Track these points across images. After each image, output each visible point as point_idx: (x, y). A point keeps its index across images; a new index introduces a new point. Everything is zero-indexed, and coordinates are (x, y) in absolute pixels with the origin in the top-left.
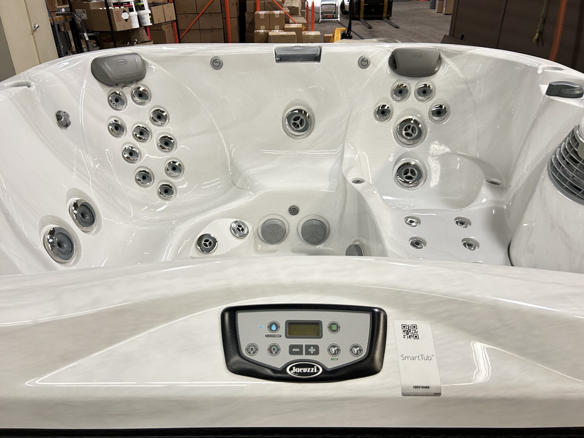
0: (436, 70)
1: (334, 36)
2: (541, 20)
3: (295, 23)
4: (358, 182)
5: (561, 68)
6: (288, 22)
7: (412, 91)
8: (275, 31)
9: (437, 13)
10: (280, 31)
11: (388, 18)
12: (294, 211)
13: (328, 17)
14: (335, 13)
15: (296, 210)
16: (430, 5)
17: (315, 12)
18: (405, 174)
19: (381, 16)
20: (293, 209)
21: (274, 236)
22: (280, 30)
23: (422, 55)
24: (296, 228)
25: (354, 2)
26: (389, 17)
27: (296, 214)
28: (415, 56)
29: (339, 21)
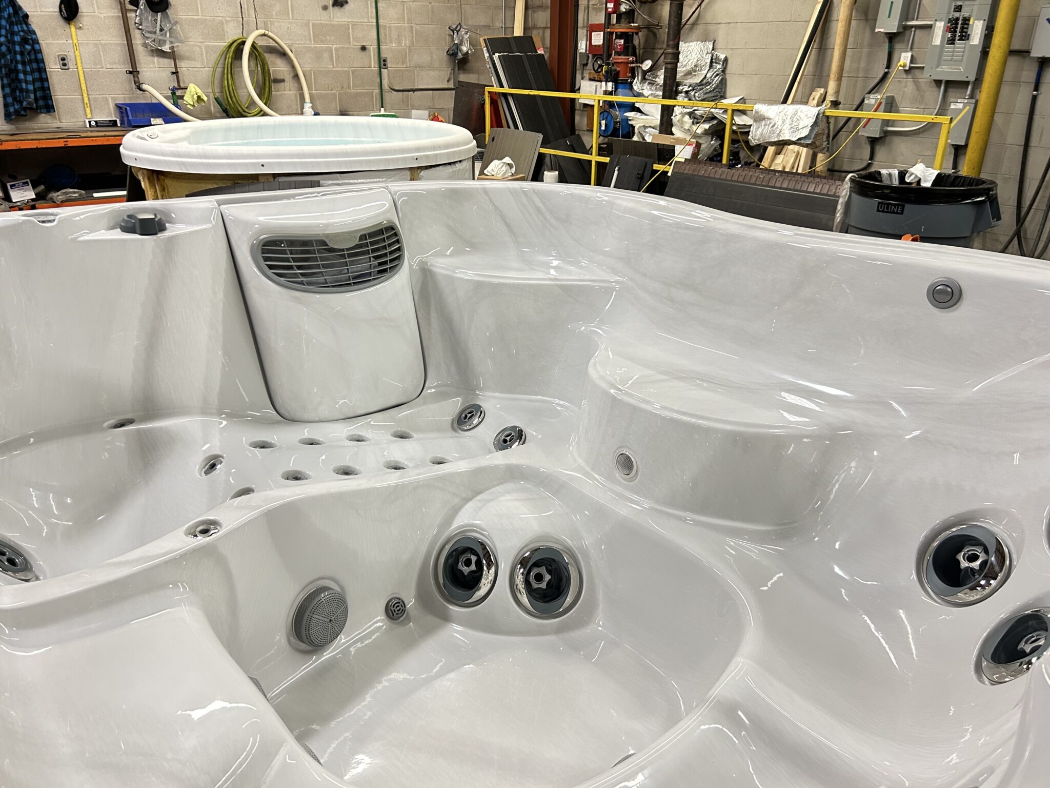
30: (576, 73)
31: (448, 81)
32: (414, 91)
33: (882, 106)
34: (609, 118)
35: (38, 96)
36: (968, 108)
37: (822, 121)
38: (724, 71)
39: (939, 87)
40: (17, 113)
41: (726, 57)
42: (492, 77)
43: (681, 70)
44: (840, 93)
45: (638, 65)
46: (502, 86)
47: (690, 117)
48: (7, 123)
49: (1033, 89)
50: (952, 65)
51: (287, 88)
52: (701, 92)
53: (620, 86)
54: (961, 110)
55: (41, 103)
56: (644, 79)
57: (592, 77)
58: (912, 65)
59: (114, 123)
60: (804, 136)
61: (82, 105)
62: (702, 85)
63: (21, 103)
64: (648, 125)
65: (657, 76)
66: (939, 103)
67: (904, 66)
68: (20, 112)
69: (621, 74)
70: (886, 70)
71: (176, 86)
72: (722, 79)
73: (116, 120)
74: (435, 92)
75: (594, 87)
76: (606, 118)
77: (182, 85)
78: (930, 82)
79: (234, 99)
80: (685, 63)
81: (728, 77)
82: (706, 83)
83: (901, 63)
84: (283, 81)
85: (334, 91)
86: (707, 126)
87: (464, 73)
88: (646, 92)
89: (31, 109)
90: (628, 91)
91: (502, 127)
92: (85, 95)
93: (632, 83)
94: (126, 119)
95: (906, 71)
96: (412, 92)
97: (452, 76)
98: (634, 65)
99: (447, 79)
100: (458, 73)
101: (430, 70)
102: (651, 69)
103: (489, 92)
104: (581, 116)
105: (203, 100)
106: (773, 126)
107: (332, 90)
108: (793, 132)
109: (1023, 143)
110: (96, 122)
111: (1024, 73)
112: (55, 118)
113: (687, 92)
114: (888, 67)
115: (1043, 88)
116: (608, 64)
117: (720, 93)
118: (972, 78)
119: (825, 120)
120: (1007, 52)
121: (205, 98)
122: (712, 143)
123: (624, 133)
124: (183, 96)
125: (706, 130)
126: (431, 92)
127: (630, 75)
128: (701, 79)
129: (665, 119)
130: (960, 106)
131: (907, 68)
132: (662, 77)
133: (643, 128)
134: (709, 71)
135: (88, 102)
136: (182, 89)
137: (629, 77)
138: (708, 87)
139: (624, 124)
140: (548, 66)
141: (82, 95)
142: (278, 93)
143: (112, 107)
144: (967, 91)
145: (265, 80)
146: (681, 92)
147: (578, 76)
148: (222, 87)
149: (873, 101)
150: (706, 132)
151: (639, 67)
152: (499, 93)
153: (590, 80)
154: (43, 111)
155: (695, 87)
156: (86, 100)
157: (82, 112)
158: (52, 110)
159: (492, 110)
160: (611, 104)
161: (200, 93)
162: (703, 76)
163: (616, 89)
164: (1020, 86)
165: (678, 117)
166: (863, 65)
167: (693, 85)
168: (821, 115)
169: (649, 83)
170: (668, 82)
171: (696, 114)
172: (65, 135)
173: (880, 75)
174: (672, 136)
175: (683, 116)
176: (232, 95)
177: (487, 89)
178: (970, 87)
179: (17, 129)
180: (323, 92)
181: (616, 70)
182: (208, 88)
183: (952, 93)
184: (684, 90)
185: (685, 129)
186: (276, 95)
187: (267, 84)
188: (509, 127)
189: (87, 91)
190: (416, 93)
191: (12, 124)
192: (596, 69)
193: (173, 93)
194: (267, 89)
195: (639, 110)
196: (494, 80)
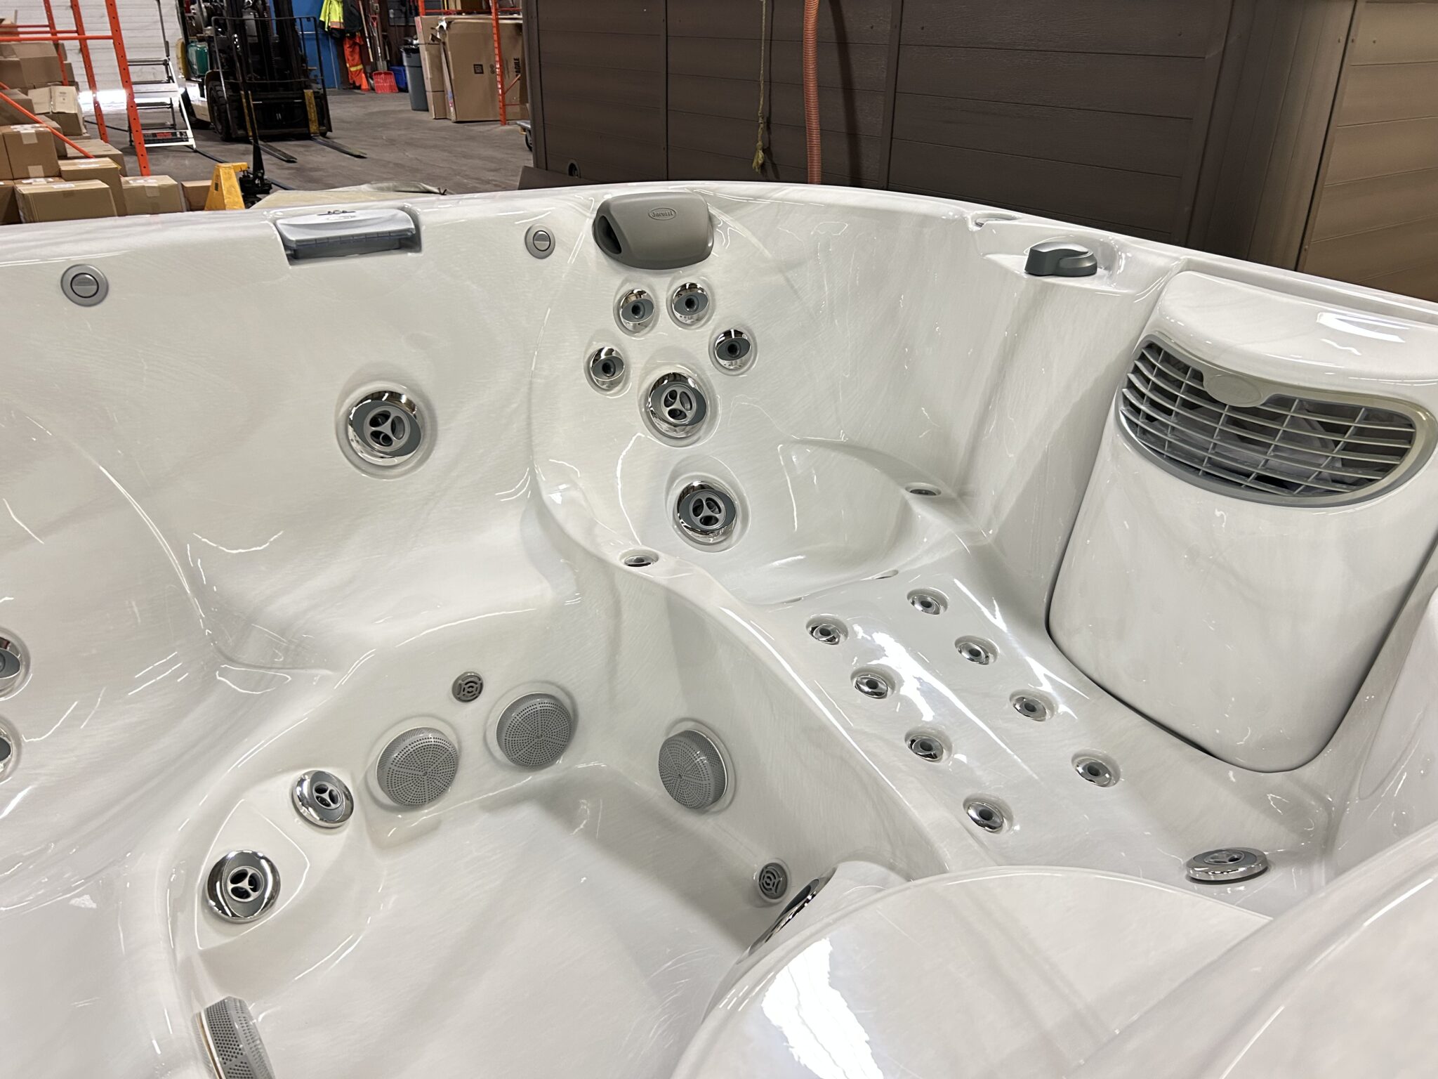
0: (710, 245)
1: (217, 186)
2: (760, 122)
3: (87, 157)
4: (640, 562)
5: (1011, 216)
6: (64, 156)
7: (661, 304)
8: (35, 181)
9: (435, 119)
10: (50, 180)
11: (323, 135)
12: (470, 689)
13: (158, 138)
14: (173, 126)
15: (476, 683)
16: (412, 103)
17: (107, 126)
18: (696, 513)
19: (304, 130)
20: (466, 684)
21: (426, 782)
22: (46, 177)
23: (673, 213)
24: (480, 736)
25: (223, 97)
26: (326, 133)
27: (476, 697)
28: (658, 215)
29: (195, 147)
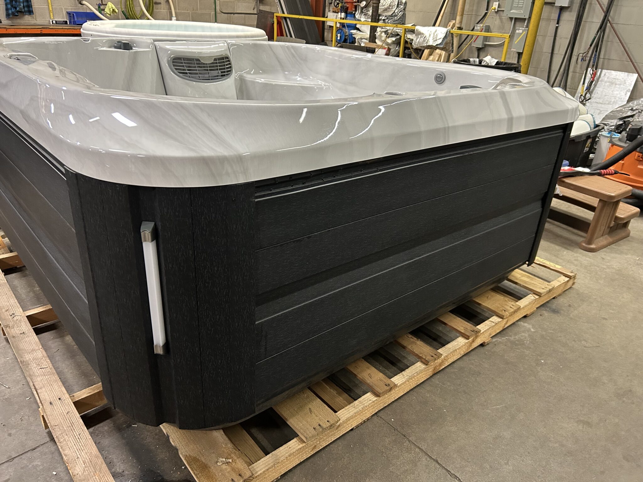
30: (325, 8)
31: (253, 9)
32: (234, 14)
33: (484, 30)
34: (342, 33)
35: (25, 5)
36: (524, 32)
37: (449, 36)
38: (404, 9)
39: (512, 21)
40: (13, 14)
41: (406, 1)
42: (278, 8)
43: (381, 8)
44: (462, 23)
45: (359, 4)
46: (283, 13)
47: (385, 34)
48: (7, 19)
49: (556, 23)
50: (518, 10)
51: (162, 8)
52: (392, 20)
53: (349, 15)
54: (521, 34)
55: (26, 9)
56: (362, 12)
57: (334, 10)
58: (499, 9)
59: (66, 23)
60: (439, 43)
61: (48, 11)
62: (392, 16)
63: (16, 8)
64: (363, 38)
65: (368, 10)
66: (511, 30)
67: (495, 9)
68: (15, 14)
69: (349, 8)
70: (486, 11)
71: (101, 3)
72: (403, 14)
73: (67, 21)
74: (246, 15)
75: (335, 16)
76: (341, 33)
77: (104, 3)
78: (508, 18)
79: (133, 12)
80: (384, 4)
81: (406, 12)
82: (395, 15)
83: (493, 8)
84: (160, 3)
85: (189, 11)
86: (394, 39)
87: (262, 5)
88: (363, 19)
89: (21, 12)
90: (353, 18)
91: (283, 36)
92: (50, 6)
93: (355, 14)
94: (72, 20)
95: (496, 12)
96: (233, 15)
97: (256, 6)
98: (356, 4)
99: (253, 8)
100: (259, 5)
101: (243, 2)
102: (366, 6)
103: (276, 16)
104: (328, 32)
105: (115, 12)
106: (424, 38)
107: (188, 10)
108: (434, 41)
109: (551, 52)
110: (56, 21)
111: (553, 14)
112: (34, 18)
113: (384, 20)
114: (487, 10)
115: (561, 23)
116: (342, 3)
117: (402, 21)
118: (527, 17)
119: (450, 35)
120: (543, 3)
121: (117, 11)
122: (397, 48)
123: (350, 42)
124: (105, 9)
125: (393, 41)
126: (244, 15)
127: (354, 9)
128: (392, 13)
129: (372, 34)
130: (521, 31)
131: (496, 11)
132: (371, 11)
133: (360, 39)
134: (396, 9)
135: (51, 10)
136: (104, 5)
137: (353, 10)
138: (396, 18)
139: (350, 37)
140: (310, 4)
141: (49, 6)
142: (157, 10)
143: (65, 13)
144: (524, 24)
145: (150, 2)
146: (381, 20)
147: (327, 10)
148: (126, 5)
149: (479, 28)
150: (393, 42)
151: (359, 5)
152: (282, 17)
153: (333, 12)
154: (27, 13)
155: (388, 17)
156: (51, 9)
157: (48, 16)
158: (32, 13)
159: (278, 27)
160: (343, 25)
161: (114, 7)
162: (393, 11)
163: (346, 17)
164: (550, 21)
165: (379, 33)
166: (475, 8)
167: (388, 16)
168: (448, 33)
169: (364, 15)
170: (374, 14)
171: (388, 32)
172: (41, 27)
173: (483, 14)
174: (375, 44)
175: (381, 33)
176: (132, 10)
177: (275, 14)
178: (526, 21)
179: (13, 23)
180: (183, 11)
181: (346, 6)
182: (118, 5)
183: (518, 24)
184: (383, 19)
185: (382, 40)
186: (156, 11)
187: (151, 5)
188: (287, 36)
189: (51, 4)
190: (236, 15)
191: (10, 20)
192: (335, 5)
193: (99, 7)
194: (151, 8)
195: (358, 29)
196: (279, 9)
